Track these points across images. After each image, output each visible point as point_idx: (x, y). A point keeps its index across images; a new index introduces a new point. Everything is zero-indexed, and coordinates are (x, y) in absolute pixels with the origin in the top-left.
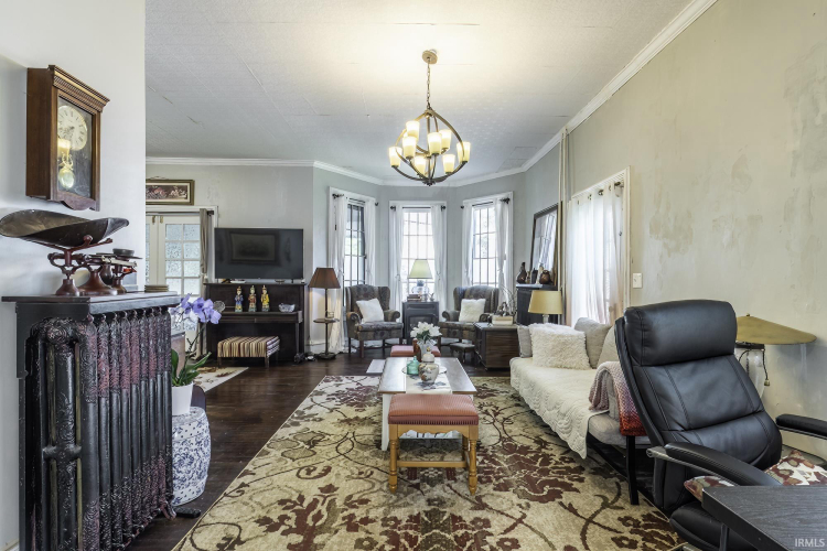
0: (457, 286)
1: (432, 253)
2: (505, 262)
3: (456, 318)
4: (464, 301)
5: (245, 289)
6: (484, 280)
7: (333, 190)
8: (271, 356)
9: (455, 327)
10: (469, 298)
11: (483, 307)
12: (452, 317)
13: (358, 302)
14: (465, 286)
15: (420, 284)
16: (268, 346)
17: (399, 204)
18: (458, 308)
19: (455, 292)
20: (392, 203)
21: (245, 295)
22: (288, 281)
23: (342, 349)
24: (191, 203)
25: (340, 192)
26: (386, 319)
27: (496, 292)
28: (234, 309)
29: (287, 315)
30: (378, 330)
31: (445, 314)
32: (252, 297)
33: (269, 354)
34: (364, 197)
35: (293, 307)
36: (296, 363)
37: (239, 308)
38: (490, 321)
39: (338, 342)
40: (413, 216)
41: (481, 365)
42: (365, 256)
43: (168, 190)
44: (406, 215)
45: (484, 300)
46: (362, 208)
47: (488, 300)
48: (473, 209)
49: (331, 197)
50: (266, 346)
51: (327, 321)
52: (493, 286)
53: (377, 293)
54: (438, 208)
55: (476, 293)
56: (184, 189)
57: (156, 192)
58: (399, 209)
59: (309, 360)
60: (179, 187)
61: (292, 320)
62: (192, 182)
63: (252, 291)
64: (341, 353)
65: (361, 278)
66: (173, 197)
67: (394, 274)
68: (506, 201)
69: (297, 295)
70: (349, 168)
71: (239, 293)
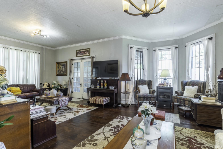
0: (183, 80)
1: (171, 67)
2: (210, 69)
3: (182, 94)
4: (186, 87)
5: (100, 81)
6: (197, 77)
7: (130, 46)
8: (105, 104)
9: (181, 99)
10: (189, 85)
11: (197, 90)
12: (180, 94)
13: (139, 86)
14: (187, 80)
15: (165, 79)
16: (104, 100)
17: (157, 49)
18: (183, 90)
19: (182, 83)
20: (154, 49)
21: (100, 83)
22: (114, 78)
23: (133, 103)
24: (89, 55)
25: (133, 46)
26: (150, 93)
27: (204, 84)
28: (97, 87)
29: (112, 90)
30: (145, 97)
31: (176, 92)
32: (102, 83)
33: (104, 103)
34: (142, 47)
35: (114, 87)
36: (114, 108)
37: (98, 87)
38: (200, 99)
39: (131, 100)
40: (163, 52)
41: (194, 120)
42: (143, 69)
43: (84, 52)
44: (160, 52)
45: (197, 87)
46: (142, 51)
47: (200, 87)
48: (191, 46)
49: (129, 48)
50: (103, 100)
51: (126, 93)
52: (203, 80)
53: (147, 83)
54: (174, 48)
55: (193, 84)
56: (88, 51)
57: (82, 53)
58: (157, 51)
59: (119, 107)
60: (87, 51)
61: (112, 92)
62: (89, 49)
63: (102, 82)
64: (132, 104)
65: (142, 77)
66: (85, 54)
67: (155, 75)
68: (211, 39)
69: (115, 83)
70: (136, 37)
71: (98, 82)
